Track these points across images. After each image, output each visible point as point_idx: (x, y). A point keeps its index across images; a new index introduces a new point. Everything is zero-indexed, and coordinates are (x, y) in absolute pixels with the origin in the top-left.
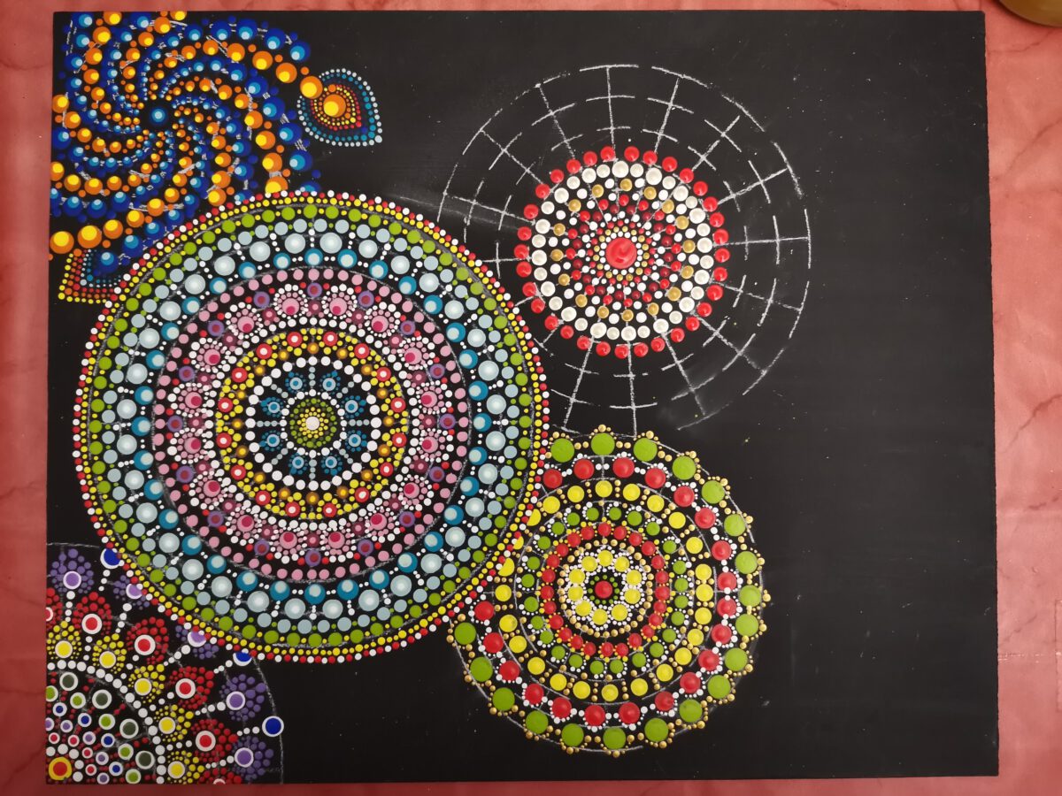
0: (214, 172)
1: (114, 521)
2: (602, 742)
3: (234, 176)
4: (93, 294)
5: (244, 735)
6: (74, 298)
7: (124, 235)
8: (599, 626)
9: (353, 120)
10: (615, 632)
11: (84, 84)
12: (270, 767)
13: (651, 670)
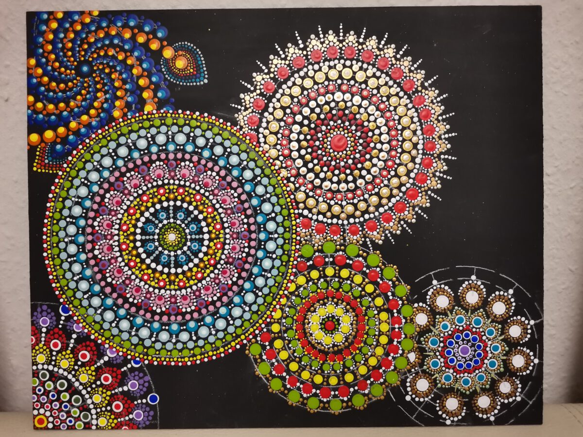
0: (117, 100)
1: (66, 290)
2: (329, 406)
3: (127, 102)
4: (52, 168)
5: (138, 403)
6: (42, 170)
7: (68, 135)
8: (327, 345)
9: (192, 71)
10: (336, 348)
11: (44, 52)
12: (152, 420)
13: (355, 368)
